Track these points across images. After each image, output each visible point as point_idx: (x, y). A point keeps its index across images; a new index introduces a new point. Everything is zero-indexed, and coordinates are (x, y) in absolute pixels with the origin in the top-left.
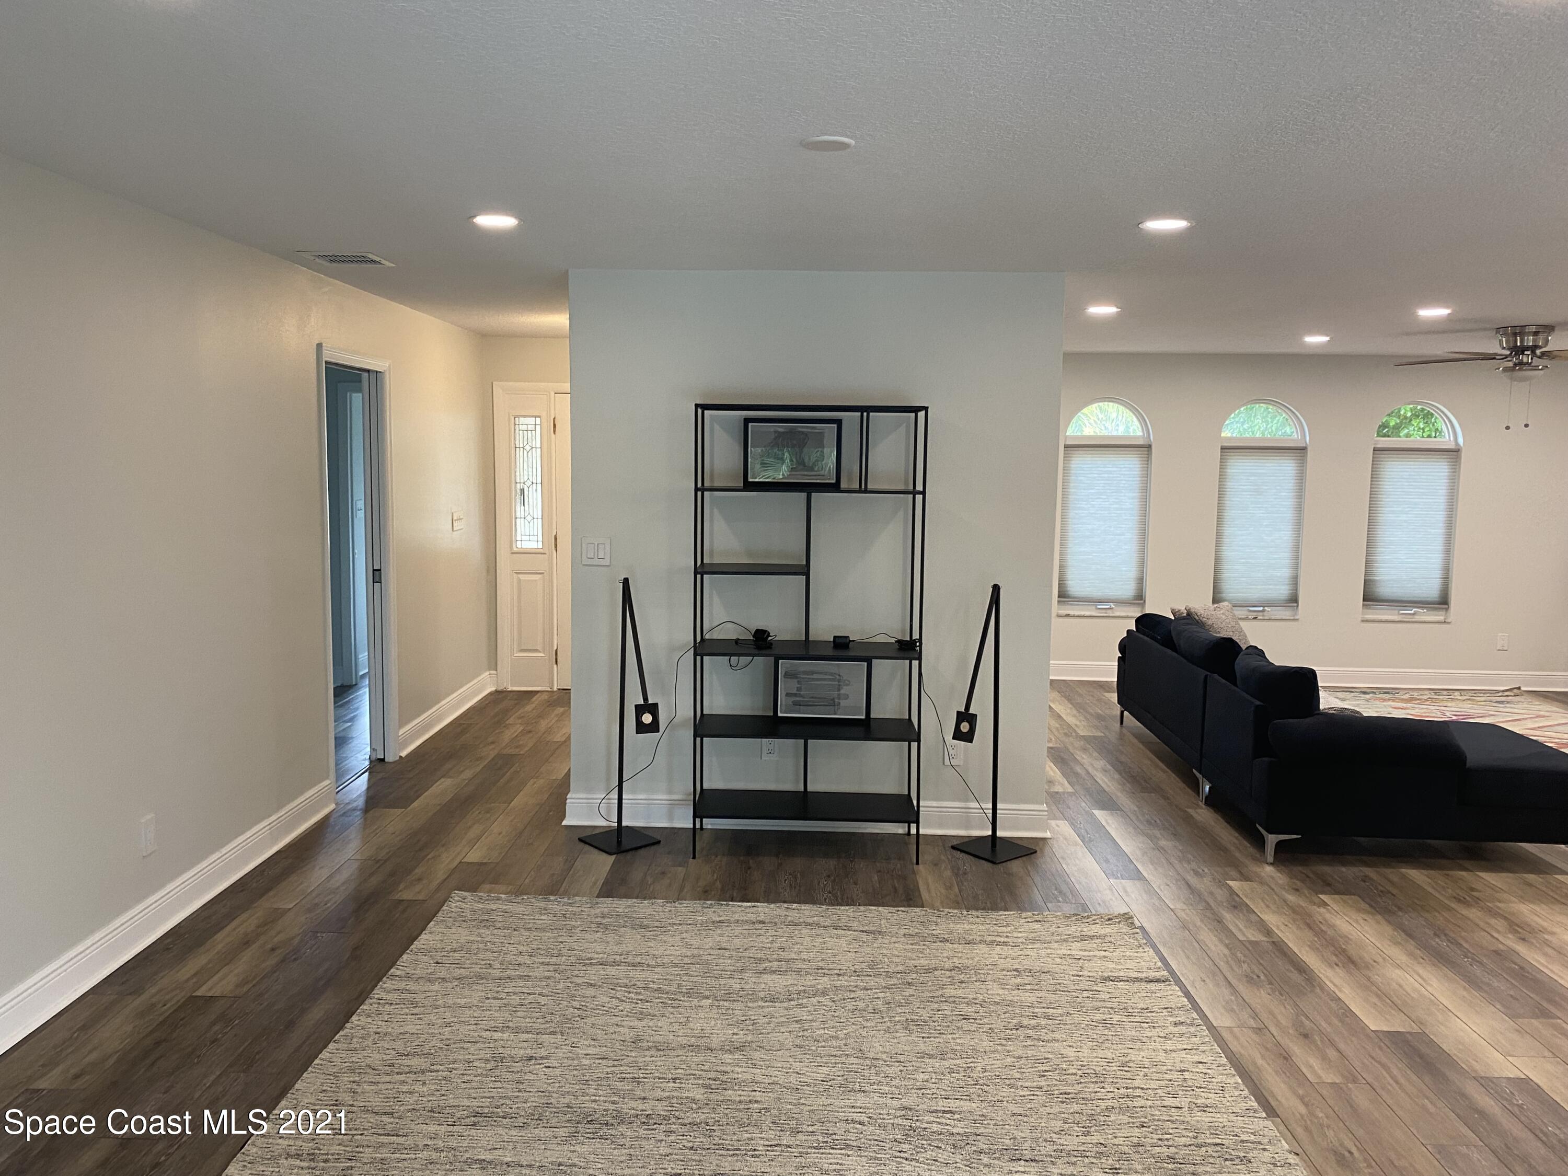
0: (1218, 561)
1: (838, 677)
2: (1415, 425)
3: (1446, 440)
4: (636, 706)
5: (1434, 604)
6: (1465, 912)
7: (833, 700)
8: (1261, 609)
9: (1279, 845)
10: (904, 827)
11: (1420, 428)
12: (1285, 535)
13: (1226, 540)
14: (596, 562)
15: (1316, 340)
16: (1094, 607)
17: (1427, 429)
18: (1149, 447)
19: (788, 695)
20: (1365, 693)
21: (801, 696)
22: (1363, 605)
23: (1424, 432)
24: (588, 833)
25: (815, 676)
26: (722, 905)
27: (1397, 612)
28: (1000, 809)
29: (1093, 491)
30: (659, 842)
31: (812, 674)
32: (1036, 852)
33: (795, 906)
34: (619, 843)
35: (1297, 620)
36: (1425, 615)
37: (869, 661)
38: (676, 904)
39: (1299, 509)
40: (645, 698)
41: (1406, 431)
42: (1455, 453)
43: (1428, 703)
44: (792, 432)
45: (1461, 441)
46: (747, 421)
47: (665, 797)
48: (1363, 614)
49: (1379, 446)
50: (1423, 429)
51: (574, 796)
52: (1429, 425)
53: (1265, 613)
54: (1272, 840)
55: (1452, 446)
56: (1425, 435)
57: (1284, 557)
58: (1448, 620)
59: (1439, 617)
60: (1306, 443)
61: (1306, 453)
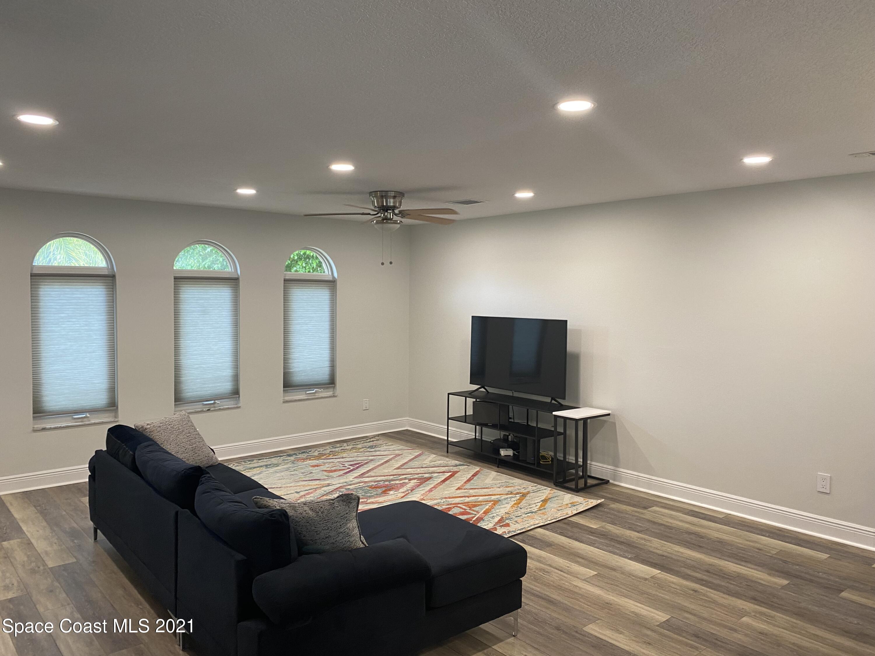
0: (177, 369)
2: (300, 264)
3: (326, 273)
5: (325, 385)
8: (212, 402)
11: (303, 267)
12: (227, 344)
13: (183, 351)
15: (246, 192)
16: (70, 418)
17: (307, 267)
18: (113, 277)
20: (290, 455)
22: (284, 390)
23: (306, 269)
27: (304, 393)
29: (62, 315)
35: (240, 407)
36: (322, 393)
39: (236, 324)
41: (295, 268)
42: (333, 283)
43: (331, 457)
45: (336, 275)
48: (284, 397)
49: (287, 278)
50: (305, 267)
52: (308, 265)
53: (216, 405)
55: (330, 279)
56: (307, 271)
58: (336, 395)
59: (330, 393)
60: (238, 275)
61: (239, 282)
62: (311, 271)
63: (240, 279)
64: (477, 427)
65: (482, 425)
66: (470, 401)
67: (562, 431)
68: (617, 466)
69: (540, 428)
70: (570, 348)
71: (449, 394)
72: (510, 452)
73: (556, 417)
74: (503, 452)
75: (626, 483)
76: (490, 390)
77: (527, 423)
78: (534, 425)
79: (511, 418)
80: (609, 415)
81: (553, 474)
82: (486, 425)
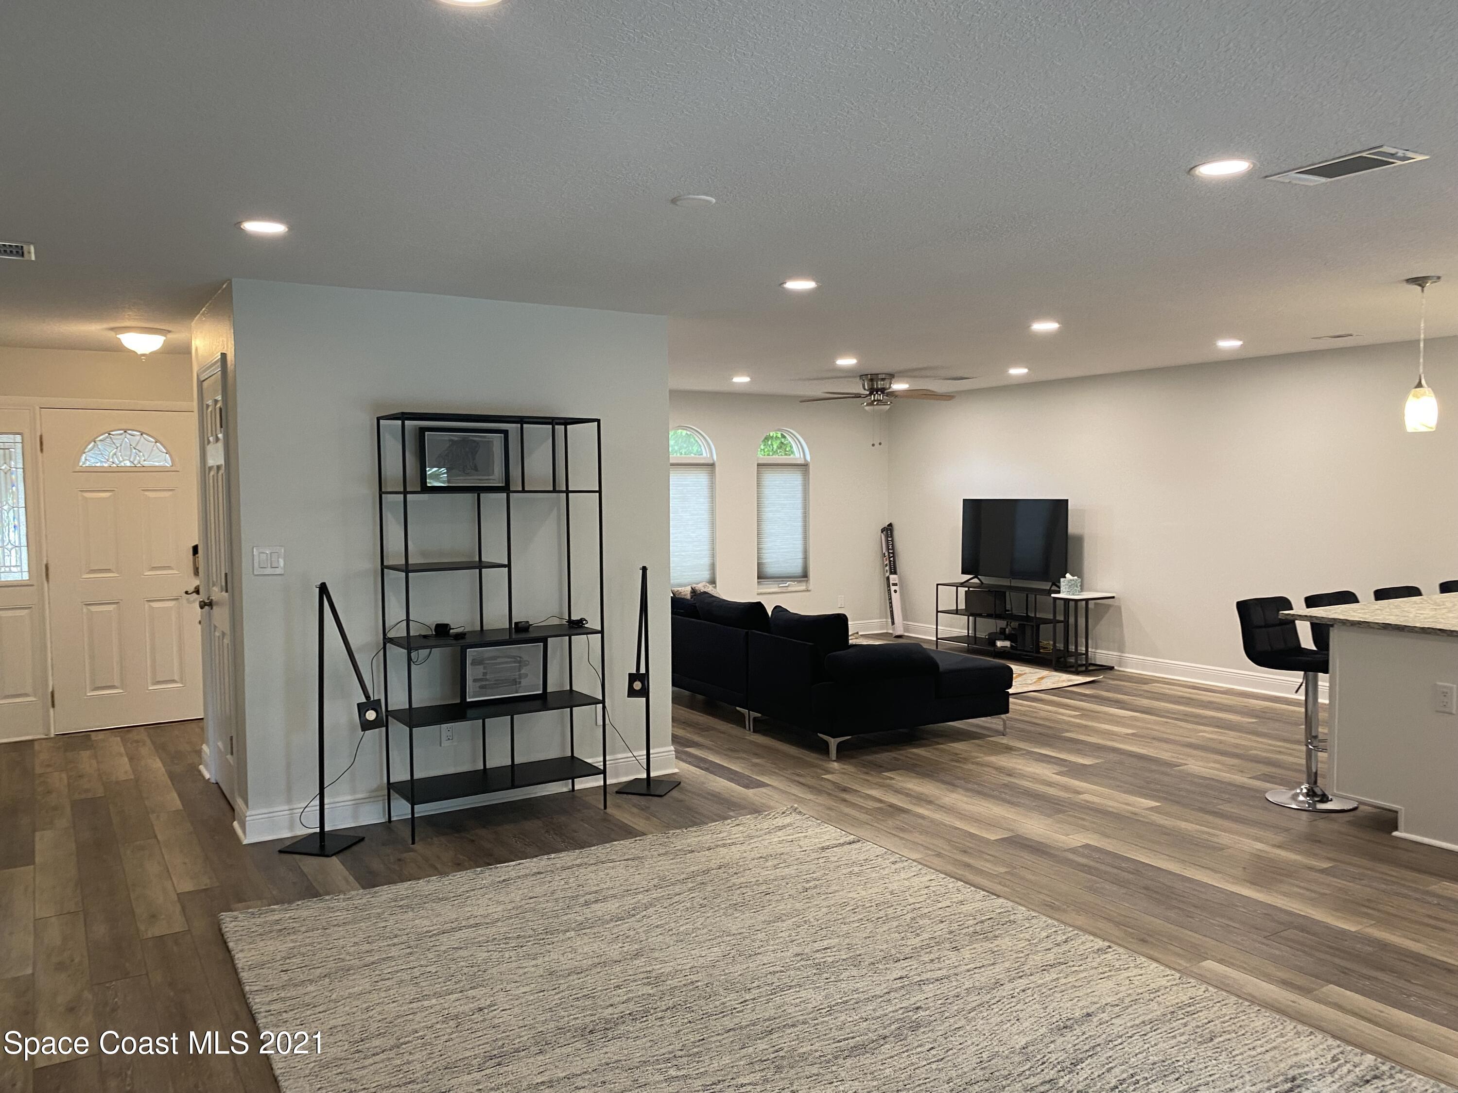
1: (519, 659)
3: (797, 456)
4: (358, 705)
5: (799, 577)
6: (965, 767)
7: (515, 680)
9: (839, 746)
10: (567, 785)
12: (704, 533)
14: (269, 571)
15: (741, 380)
17: (766, 450)
19: (475, 681)
21: (487, 680)
22: (758, 582)
24: (288, 843)
25: (499, 660)
26: (491, 869)
27: (778, 585)
28: (653, 754)
30: (363, 839)
31: (496, 660)
32: (680, 783)
33: (553, 856)
34: (322, 847)
36: (795, 586)
37: (544, 640)
38: (450, 877)
39: (712, 511)
40: (367, 697)
42: (805, 467)
44: (464, 440)
45: (808, 458)
46: (422, 430)
47: (349, 798)
48: (758, 588)
49: (760, 462)
51: (253, 813)
54: (833, 743)
55: (802, 462)
56: (766, 454)
57: (704, 549)
58: (810, 589)
59: (803, 588)
60: (713, 460)
61: (715, 468)
62: (771, 454)
63: (717, 464)
64: (970, 618)
65: (975, 615)
66: (962, 591)
67: (1062, 619)
68: (1123, 652)
69: (1039, 618)
70: (1072, 529)
71: (938, 585)
72: (1007, 644)
73: (1055, 598)
74: (999, 644)
75: (1132, 668)
76: (986, 580)
77: (1027, 613)
78: (1033, 615)
79: (1008, 611)
80: (1113, 597)
81: (1051, 661)
82: (980, 615)
